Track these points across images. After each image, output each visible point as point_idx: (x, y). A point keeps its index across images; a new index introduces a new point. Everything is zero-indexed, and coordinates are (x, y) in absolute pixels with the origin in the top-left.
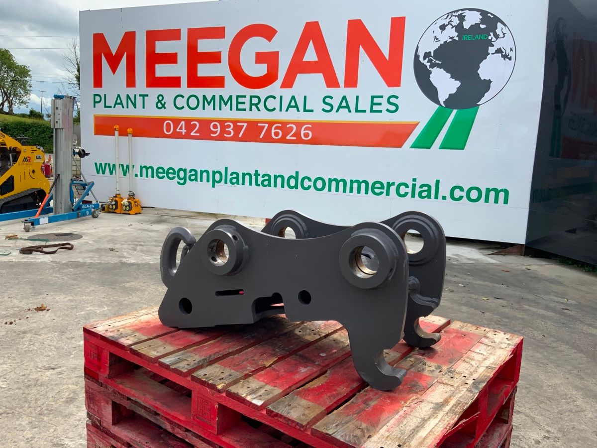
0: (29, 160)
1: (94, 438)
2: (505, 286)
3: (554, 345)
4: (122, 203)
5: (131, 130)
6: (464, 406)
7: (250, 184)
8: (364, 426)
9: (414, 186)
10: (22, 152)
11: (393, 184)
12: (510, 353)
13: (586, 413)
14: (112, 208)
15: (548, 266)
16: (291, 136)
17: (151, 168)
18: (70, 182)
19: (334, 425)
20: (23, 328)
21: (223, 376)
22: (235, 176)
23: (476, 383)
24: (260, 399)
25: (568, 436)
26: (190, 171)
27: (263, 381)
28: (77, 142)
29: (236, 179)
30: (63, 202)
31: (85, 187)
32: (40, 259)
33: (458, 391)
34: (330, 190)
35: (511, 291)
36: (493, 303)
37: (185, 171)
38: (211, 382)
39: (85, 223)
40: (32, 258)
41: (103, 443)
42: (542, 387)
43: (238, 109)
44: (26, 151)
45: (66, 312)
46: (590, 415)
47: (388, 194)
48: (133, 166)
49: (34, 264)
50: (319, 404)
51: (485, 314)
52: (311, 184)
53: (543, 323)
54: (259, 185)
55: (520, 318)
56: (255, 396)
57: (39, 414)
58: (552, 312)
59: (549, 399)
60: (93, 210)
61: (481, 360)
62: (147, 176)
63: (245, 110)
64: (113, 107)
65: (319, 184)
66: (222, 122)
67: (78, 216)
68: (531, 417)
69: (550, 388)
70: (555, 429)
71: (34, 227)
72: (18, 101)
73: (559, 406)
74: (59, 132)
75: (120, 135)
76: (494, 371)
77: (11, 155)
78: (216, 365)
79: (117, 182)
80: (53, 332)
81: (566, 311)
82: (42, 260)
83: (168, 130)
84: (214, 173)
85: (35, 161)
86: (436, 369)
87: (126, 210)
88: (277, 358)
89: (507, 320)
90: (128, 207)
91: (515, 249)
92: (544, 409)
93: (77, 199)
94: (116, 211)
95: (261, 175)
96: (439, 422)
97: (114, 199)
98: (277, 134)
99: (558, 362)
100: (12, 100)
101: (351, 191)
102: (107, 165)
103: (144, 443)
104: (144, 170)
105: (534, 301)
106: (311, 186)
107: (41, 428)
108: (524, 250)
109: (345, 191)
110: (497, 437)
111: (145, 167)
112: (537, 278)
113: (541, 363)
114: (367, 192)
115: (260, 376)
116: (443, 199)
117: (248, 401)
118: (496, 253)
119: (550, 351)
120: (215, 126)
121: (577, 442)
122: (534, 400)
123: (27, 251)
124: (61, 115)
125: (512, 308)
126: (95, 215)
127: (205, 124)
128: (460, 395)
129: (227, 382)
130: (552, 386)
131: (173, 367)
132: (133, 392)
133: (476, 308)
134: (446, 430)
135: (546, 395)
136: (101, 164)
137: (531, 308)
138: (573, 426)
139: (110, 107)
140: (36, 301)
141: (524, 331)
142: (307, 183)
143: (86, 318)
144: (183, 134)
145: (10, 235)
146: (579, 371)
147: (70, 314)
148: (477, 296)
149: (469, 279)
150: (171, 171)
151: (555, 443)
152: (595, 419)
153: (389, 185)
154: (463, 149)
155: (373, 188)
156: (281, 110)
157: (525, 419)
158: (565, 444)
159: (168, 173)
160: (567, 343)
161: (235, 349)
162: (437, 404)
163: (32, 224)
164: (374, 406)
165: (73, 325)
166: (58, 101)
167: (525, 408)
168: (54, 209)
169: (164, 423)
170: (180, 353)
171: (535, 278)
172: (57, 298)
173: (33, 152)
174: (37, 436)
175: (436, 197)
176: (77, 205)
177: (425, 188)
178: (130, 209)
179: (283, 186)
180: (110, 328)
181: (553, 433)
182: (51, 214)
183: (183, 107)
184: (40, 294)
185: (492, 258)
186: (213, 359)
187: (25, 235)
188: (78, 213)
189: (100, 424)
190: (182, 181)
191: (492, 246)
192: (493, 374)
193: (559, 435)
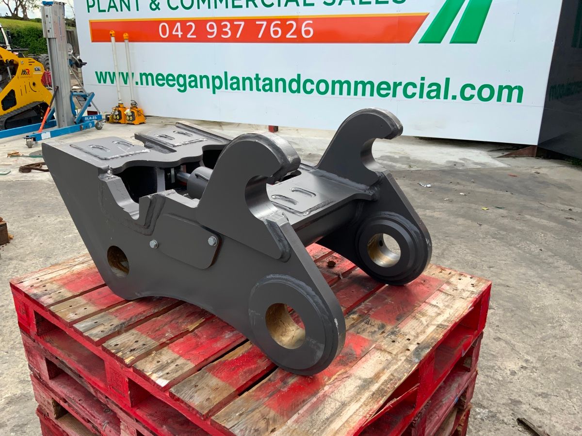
0: (28, 72)
1: (38, 389)
2: (509, 193)
3: (551, 260)
4: (125, 113)
5: (127, 35)
6: (396, 383)
7: (251, 89)
8: (272, 413)
9: (422, 85)
10: (20, 65)
11: (400, 84)
12: (471, 305)
13: (571, 339)
14: (116, 119)
15: (558, 169)
16: (291, 35)
17: (151, 74)
18: (70, 93)
19: (237, 414)
20: (10, 254)
21: (136, 346)
22: (235, 80)
23: (420, 347)
24: (166, 379)
25: (547, 366)
26: (190, 77)
27: (178, 352)
28: (72, 51)
29: (237, 84)
30: (65, 115)
31: (86, 98)
32: (37, 177)
33: (395, 361)
34: (333, 93)
35: (515, 199)
36: (493, 213)
37: (184, 77)
38: (120, 354)
39: (88, 136)
40: (30, 177)
41: (46, 395)
42: (529, 309)
43: (234, 6)
44: (24, 63)
45: (54, 236)
46: (575, 341)
47: (394, 95)
48: (133, 74)
49: (31, 183)
50: (231, 384)
51: (482, 227)
52: (314, 87)
53: (542, 235)
54: (260, 90)
55: (519, 230)
56: (161, 374)
57: (11, 348)
58: (554, 222)
59: (534, 323)
60: (96, 122)
61: (434, 315)
62: (147, 84)
63: (241, 7)
64: (107, 11)
65: (322, 87)
66: (218, 22)
67: (81, 129)
68: (512, 344)
69: (537, 310)
70: (535, 357)
71: (36, 143)
72: (31, 6)
73: (544, 331)
74: (52, 41)
75: (116, 41)
76: (445, 331)
77: (8, 68)
78: (134, 331)
79: (118, 91)
80: (38, 258)
81: (570, 221)
82: (40, 179)
83: (164, 33)
84: (214, 78)
85: (34, 73)
86: (379, 329)
87: (129, 120)
88: (204, 320)
89: (505, 233)
90: (131, 117)
91: (526, 151)
92: (527, 335)
93: (79, 111)
94: (120, 121)
95: (262, 79)
96: (360, 407)
97: (117, 109)
98: (276, 32)
99: (551, 280)
100: (25, 5)
101: (356, 94)
102: (108, 74)
103: (77, 400)
104: (144, 77)
105: (537, 210)
106: (313, 89)
107: (11, 363)
108: (536, 152)
109: (349, 94)
110: (455, 388)
111: (145, 74)
112: (545, 183)
113: (533, 282)
114: (372, 95)
115: (176, 346)
116: (453, 99)
117: (152, 381)
118: (506, 155)
119: (545, 268)
120: (212, 27)
121: (556, 372)
122: (518, 325)
123: (26, 169)
124: (52, 22)
125: (512, 218)
126: (99, 126)
127: (201, 24)
128: (396, 367)
129: (137, 355)
130: (540, 308)
131: (86, 334)
132: (59, 351)
133: (474, 219)
134: (364, 419)
135: (531, 319)
136: (101, 73)
137: (534, 219)
138: (554, 355)
139: (105, 11)
140: (26, 224)
141: (520, 245)
142: (309, 87)
143: (72, 241)
144: (180, 36)
145: (12, 152)
146: (571, 291)
147: (59, 237)
148: (477, 206)
149: (471, 187)
150: (170, 78)
151: (532, 374)
152: (580, 346)
153: (396, 85)
154: (476, 42)
155: (379, 88)
156: (279, 5)
157: (504, 347)
158: (542, 375)
159: (168, 80)
160: (564, 258)
161: (162, 309)
162: (365, 380)
163: (35, 140)
164: (292, 384)
165: (59, 249)
166: (47, 7)
167: (507, 334)
168: (57, 122)
169: (88, 387)
170: (99, 315)
171: (543, 183)
172: (48, 221)
173: (31, 63)
174: (6, 372)
175: (446, 97)
176: (79, 118)
177: (434, 88)
178: (134, 119)
179: (284, 91)
180: (37, 283)
181: (532, 362)
182: (55, 128)
183: (177, 7)
184: (32, 216)
185: (501, 161)
186: (132, 323)
187: (27, 151)
188: (81, 126)
189: (40, 377)
190: (182, 88)
191: (503, 148)
192: (443, 336)
193: (538, 365)
